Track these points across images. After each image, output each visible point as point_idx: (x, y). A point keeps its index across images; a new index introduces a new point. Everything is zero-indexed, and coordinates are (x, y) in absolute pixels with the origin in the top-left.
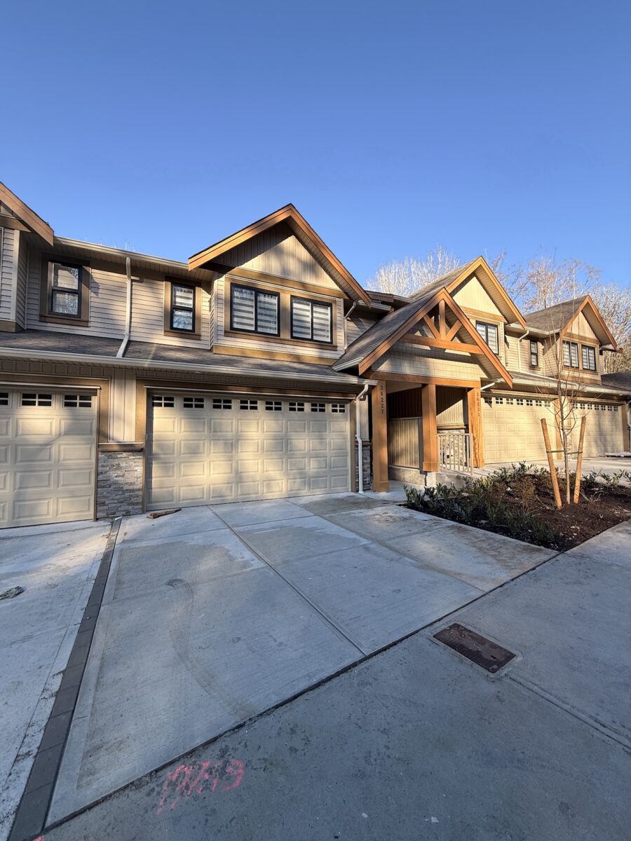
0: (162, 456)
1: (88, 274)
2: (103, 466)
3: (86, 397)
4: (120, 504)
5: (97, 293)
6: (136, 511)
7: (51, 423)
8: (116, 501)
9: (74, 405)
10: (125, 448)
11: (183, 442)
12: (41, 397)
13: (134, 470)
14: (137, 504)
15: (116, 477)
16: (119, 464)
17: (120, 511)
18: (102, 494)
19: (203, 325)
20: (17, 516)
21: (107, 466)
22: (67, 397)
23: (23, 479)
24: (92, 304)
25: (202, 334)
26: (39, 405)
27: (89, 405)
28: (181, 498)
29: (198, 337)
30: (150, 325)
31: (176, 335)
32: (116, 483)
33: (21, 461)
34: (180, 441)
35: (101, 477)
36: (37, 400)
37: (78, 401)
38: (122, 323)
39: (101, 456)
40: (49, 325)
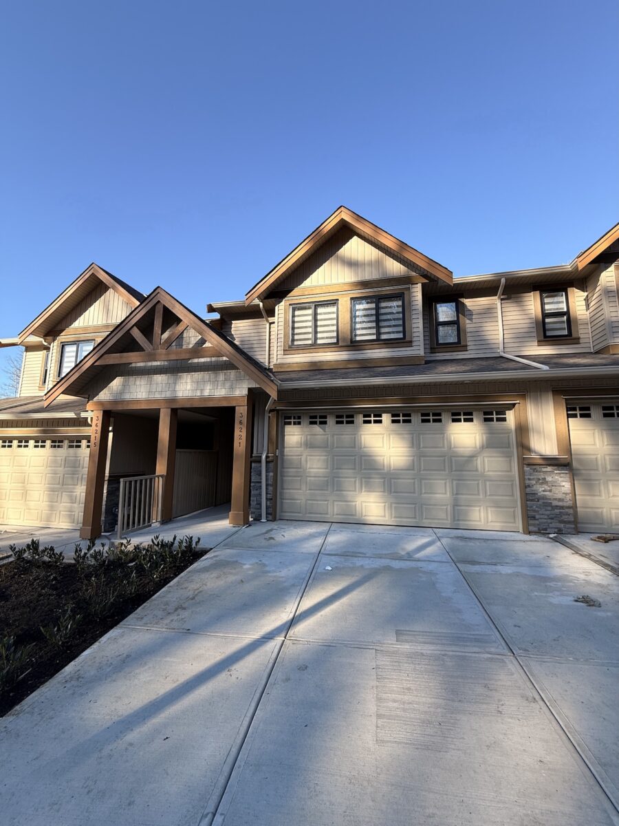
0: (583, 472)
1: (463, 304)
2: (529, 479)
3: (502, 411)
4: (549, 521)
5: (471, 319)
6: (569, 530)
7: (475, 437)
8: (546, 517)
9: (492, 420)
10: (549, 462)
11: (607, 458)
12: (465, 414)
13: (560, 486)
14: (569, 522)
15: (544, 491)
16: (545, 479)
17: (552, 528)
18: (532, 507)
19: (580, 327)
20: (457, 518)
21: (533, 479)
22: (485, 413)
23: (458, 485)
24: (468, 330)
25: (581, 336)
26: (464, 421)
27: (504, 420)
28: (614, 523)
29: (576, 341)
30: (522, 338)
31: (551, 343)
32: (544, 498)
33: (455, 471)
34: (605, 455)
35: (528, 490)
36: (462, 417)
37: (495, 416)
38: (497, 341)
39: (526, 469)
40: (437, 354)
